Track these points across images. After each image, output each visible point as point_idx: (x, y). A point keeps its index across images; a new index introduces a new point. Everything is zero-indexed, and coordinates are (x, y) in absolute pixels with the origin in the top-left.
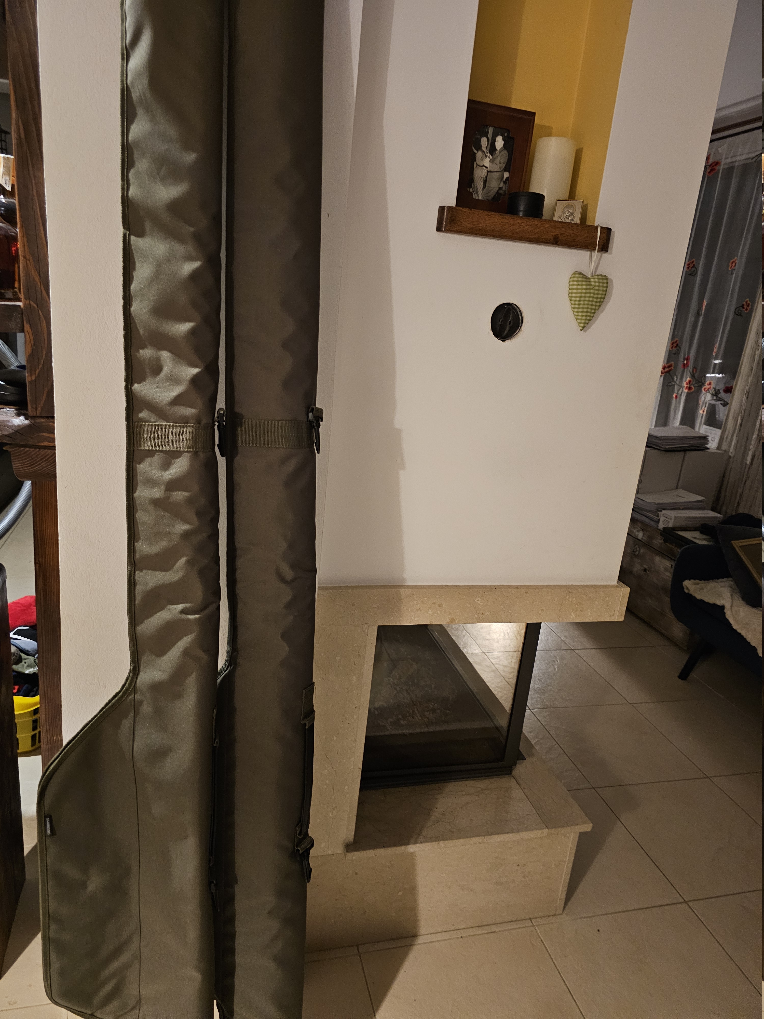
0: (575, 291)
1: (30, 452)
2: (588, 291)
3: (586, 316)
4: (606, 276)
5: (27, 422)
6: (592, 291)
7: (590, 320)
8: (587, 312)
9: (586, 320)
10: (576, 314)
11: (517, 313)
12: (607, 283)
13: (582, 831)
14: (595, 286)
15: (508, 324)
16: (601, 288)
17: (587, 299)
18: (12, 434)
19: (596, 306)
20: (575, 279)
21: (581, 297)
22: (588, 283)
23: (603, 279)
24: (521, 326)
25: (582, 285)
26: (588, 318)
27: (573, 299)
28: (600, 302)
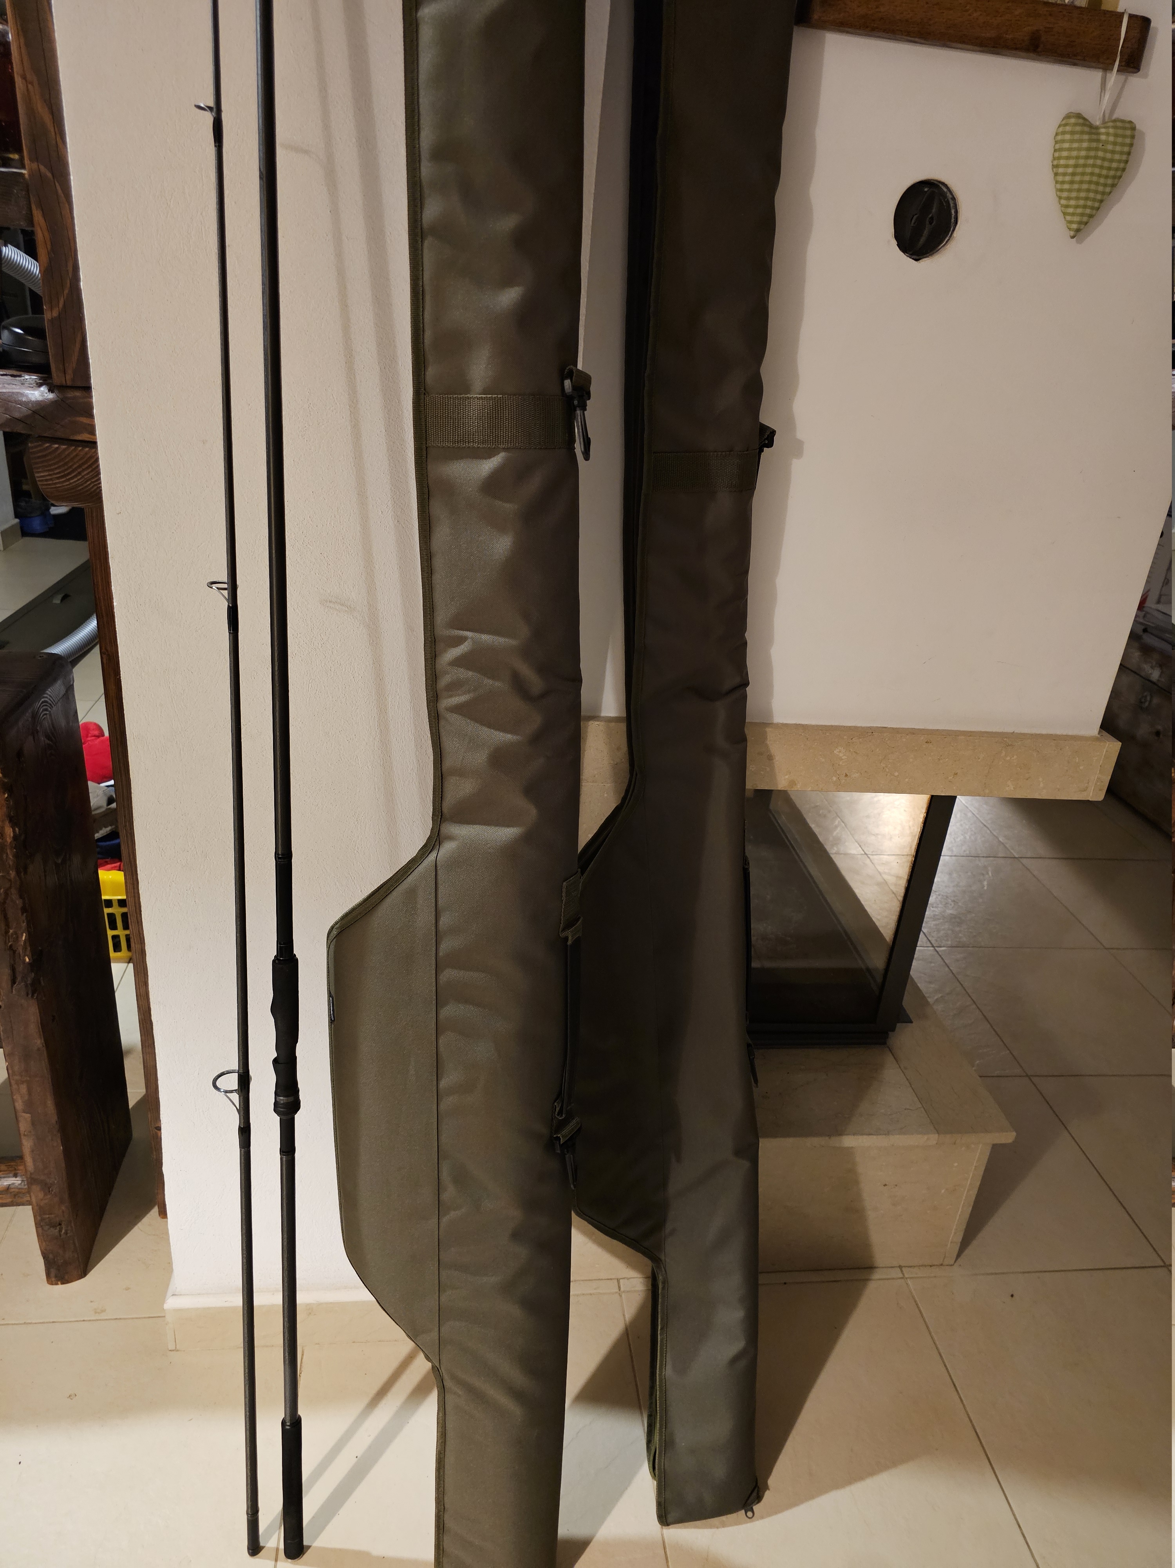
0: (1065, 154)
1: (59, 452)
2: (1092, 153)
3: (1085, 207)
4: (1130, 122)
5: (51, 396)
6: (1100, 154)
7: (1091, 216)
8: (1087, 199)
9: (1082, 215)
10: (1063, 202)
11: (948, 202)
12: (1133, 137)
13: (997, 1141)
14: (1107, 142)
15: (927, 222)
16: (1118, 148)
17: (1089, 170)
18: (27, 417)
19: (1105, 185)
20: (1068, 128)
21: (1076, 166)
22: (1094, 137)
23: (1124, 128)
24: (954, 230)
25: (1081, 141)
26: (1088, 211)
27: (1061, 170)
28: (1114, 177)
